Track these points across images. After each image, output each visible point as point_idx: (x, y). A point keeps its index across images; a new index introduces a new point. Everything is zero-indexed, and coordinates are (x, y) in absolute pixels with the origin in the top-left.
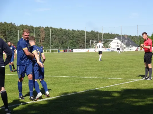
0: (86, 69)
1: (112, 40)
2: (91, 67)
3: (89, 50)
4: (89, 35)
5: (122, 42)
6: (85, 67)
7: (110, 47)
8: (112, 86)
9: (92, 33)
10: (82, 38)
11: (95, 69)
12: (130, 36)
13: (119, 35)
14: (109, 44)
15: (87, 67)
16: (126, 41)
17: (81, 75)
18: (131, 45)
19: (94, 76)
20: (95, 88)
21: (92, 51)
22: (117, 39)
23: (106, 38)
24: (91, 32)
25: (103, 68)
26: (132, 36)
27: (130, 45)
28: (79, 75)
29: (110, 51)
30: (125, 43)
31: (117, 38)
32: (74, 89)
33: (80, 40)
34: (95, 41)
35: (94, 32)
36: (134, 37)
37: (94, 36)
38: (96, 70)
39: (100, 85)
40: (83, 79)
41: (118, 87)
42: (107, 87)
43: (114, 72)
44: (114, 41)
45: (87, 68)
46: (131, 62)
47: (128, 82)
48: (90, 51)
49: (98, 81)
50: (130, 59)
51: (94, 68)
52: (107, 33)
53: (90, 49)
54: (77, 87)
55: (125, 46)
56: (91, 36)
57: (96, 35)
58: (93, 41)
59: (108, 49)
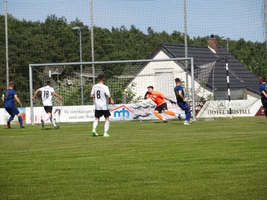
1: (145, 64)
5: (188, 70)
7: (129, 100)
9: (54, 26)
16: (207, 67)
18: (232, 89)
22: (165, 57)
23: (121, 53)
26: (249, 43)
27: (229, 86)
29: (131, 118)
30: (204, 75)
31: (168, 53)
35: (61, 23)
37: (62, 44)
44: (151, 67)
52: (128, 29)
55: (205, 93)
56: (45, 42)
57: (73, 40)
58: (41, 69)
59: (121, 109)
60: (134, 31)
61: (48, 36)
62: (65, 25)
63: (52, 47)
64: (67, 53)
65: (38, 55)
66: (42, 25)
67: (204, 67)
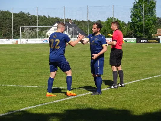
0: (19, 72)
2: (26, 69)
3: (17, 41)
4: (17, 17)
6: (17, 68)
8: (63, 101)
9: (21, 15)
10: (7, 22)
11: (32, 73)
12: (75, 21)
13: (59, 18)
14: (47, 32)
15: (20, 69)
17: (14, 82)
19: (32, 85)
20: (37, 103)
21: (22, 43)
24: (20, 13)
25: (44, 70)
27: (77, 34)
28: (10, 82)
30: (71, 31)
32: (6, 106)
33: (4, 25)
34: (26, 28)
35: (24, 14)
36: (80, 22)
37: (24, 20)
38: (34, 74)
39: (44, 98)
40: (17, 88)
41: (71, 102)
42: (55, 102)
43: (61, 77)
44: (53, 28)
45: (21, 71)
46: (82, 61)
47: (85, 94)
48: (19, 43)
49: (39, 93)
50: (79, 57)
51: (30, 70)
52: (43, 16)
53: (19, 40)
54: (11, 103)
56: (19, 19)
57: (27, 19)
58: (24, 28)
59: (45, 40)
60: (44, 16)
61: (20, 18)
62: (25, 14)
63: (21, 21)
64: (25, 23)
65: (17, 23)
66: (18, 14)
67: (70, 28)
